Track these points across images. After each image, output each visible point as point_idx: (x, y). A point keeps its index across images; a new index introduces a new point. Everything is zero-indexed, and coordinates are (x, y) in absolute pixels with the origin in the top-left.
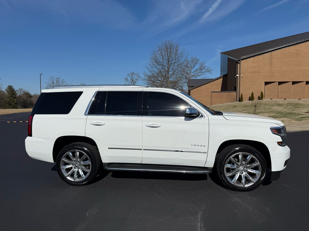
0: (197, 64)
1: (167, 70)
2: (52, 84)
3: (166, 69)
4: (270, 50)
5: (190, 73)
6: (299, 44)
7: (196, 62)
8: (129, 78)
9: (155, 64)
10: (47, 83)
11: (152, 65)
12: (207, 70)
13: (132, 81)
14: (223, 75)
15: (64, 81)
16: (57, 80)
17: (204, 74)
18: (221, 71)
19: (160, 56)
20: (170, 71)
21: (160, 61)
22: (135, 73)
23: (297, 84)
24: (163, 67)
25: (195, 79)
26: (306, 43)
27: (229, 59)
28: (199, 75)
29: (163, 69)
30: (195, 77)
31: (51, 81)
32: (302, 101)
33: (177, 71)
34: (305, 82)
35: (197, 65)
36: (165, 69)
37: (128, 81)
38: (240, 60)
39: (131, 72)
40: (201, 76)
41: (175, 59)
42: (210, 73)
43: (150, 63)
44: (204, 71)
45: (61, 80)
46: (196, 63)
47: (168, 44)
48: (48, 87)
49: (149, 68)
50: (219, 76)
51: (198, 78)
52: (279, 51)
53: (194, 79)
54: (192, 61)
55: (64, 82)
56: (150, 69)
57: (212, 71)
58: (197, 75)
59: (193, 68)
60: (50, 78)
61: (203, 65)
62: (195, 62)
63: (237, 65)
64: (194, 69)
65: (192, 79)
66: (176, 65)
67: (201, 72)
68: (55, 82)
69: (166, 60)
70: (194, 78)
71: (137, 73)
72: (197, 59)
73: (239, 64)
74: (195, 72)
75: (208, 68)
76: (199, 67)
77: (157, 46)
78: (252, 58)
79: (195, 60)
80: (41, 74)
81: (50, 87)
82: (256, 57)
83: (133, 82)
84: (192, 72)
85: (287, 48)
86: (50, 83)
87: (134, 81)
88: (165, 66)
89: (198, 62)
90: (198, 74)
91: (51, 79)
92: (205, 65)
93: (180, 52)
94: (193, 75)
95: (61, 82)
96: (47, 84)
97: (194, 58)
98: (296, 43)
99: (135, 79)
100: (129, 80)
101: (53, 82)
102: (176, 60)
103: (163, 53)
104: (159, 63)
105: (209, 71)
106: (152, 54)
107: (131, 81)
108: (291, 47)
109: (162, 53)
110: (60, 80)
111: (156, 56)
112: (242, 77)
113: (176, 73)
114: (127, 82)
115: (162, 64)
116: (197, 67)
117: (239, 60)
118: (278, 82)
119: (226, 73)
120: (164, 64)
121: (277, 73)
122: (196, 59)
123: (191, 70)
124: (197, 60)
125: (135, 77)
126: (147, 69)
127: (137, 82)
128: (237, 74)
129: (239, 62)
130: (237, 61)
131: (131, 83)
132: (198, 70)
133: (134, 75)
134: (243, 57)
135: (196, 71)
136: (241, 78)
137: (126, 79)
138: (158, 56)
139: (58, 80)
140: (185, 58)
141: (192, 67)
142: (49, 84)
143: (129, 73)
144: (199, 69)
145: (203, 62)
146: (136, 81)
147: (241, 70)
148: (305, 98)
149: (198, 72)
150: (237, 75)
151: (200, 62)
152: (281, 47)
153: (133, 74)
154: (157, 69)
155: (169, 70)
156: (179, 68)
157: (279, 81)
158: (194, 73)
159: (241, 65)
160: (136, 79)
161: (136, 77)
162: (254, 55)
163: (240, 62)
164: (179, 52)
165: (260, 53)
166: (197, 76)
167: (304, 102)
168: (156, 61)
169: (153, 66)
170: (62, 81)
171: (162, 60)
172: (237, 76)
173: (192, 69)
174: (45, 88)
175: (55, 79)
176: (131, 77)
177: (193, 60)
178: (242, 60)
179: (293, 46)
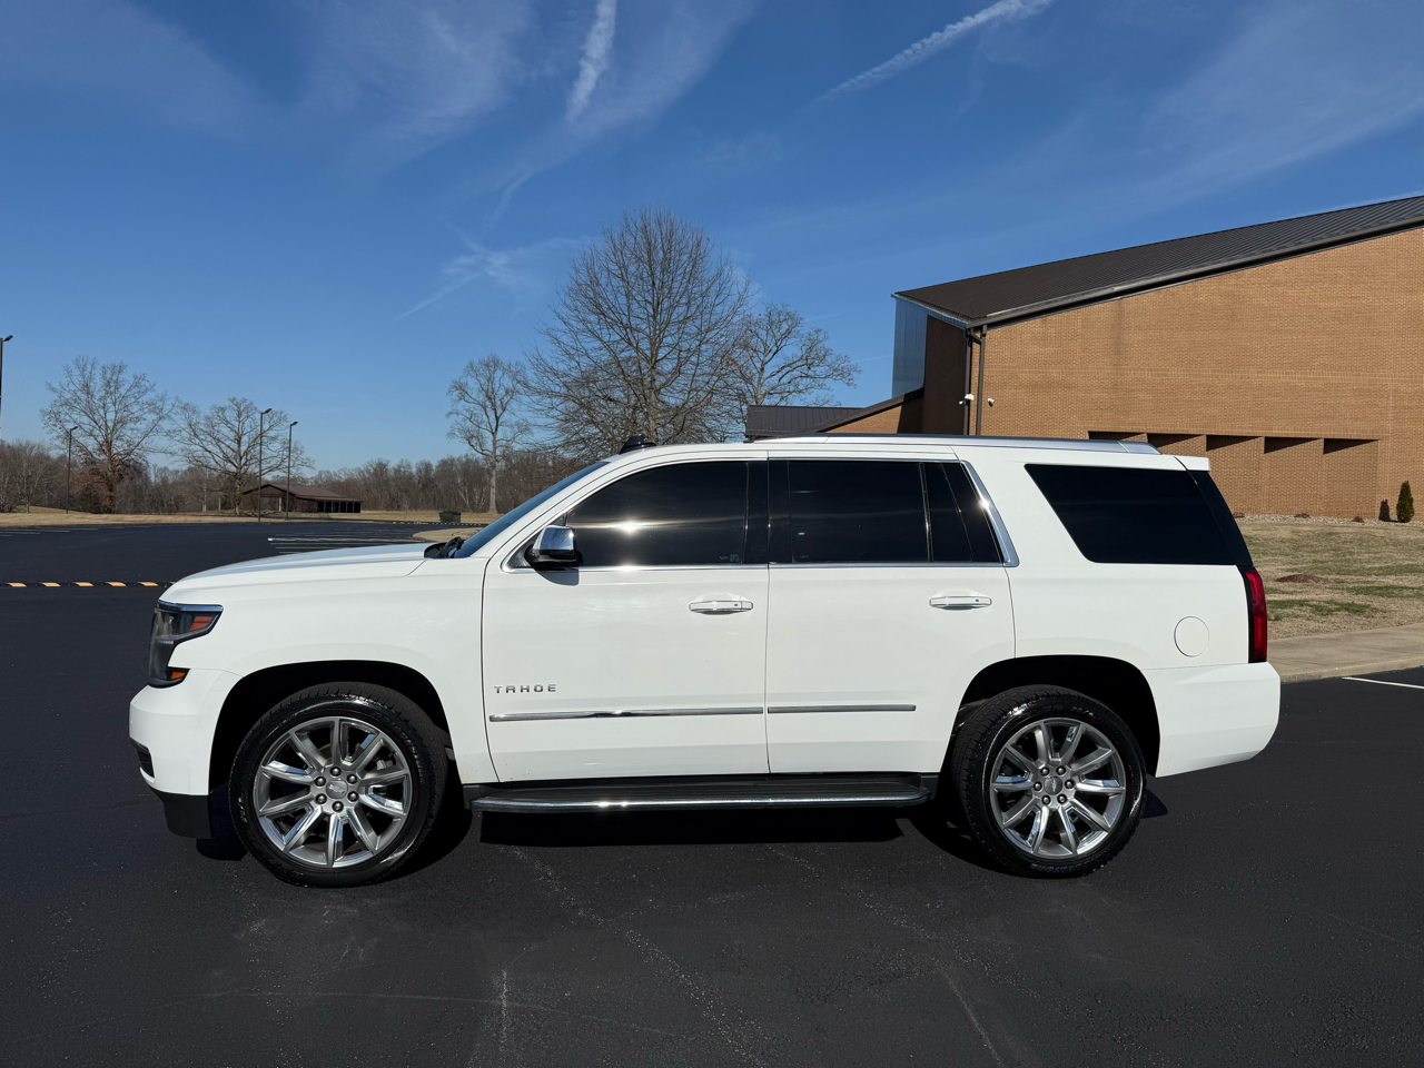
0: (792, 340)
1: (648, 352)
2: (84, 397)
3: (645, 345)
4: (1116, 289)
5: (760, 378)
6: (1239, 272)
7: (785, 327)
8: (473, 385)
9: (593, 318)
10: (53, 390)
11: (574, 323)
12: (835, 370)
13: (490, 399)
14: (903, 394)
15: (147, 384)
16: (108, 376)
17: (821, 386)
18: (895, 378)
19: (615, 282)
20: (660, 356)
21: (617, 306)
22: (504, 360)
23: (1226, 448)
24: (630, 335)
25: (783, 404)
26: (1267, 267)
27: (931, 320)
28: (801, 387)
29: (630, 344)
30: (782, 398)
31: (77, 379)
32: (1249, 525)
33: (694, 359)
34: (1263, 440)
35: (790, 341)
36: (637, 348)
37: (467, 398)
38: (985, 327)
39: (486, 359)
40: (807, 395)
41: (684, 300)
42: (849, 385)
43: (564, 312)
44: (820, 370)
45: (132, 380)
46: (789, 332)
47: (654, 225)
48: (61, 409)
49: (559, 334)
50: (889, 396)
51: (796, 401)
52: (1151, 294)
53: (775, 406)
54: (771, 323)
55: (147, 390)
56: (565, 339)
57: (854, 374)
58: (792, 388)
59: (771, 354)
60: (73, 367)
61: (820, 345)
62: (782, 331)
63: (969, 348)
64: (778, 361)
65: (766, 402)
66: (691, 328)
67: (807, 376)
68: (97, 384)
69: (643, 304)
70: (777, 400)
71: (513, 362)
72: (790, 316)
73: (976, 346)
74: (780, 375)
75: (838, 358)
76: (800, 354)
77: (604, 233)
78: (1037, 321)
79: (782, 318)
80: (7, 339)
81: (72, 408)
82: (1053, 317)
83: (493, 405)
84: (766, 374)
85: (1189, 284)
86: (72, 387)
87: (497, 400)
88: (639, 331)
89: (797, 329)
90: (796, 386)
91: (76, 372)
92: (827, 344)
93: (714, 272)
94: (773, 389)
95: (127, 386)
96: (55, 396)
97: (780, 308)
98: (1226, 264)
99: (502, 392)
100: (475, 393)
101: (86, 388)
102: (693, 309)
103: (632, 269)
104: (612, 316)
105: (842, 373)
106: (577, 271)
107: (482, 398)
108: (1205, 281)
109: (623, 267)
110: (127, 378)
111: (595, 282)
112: (990, 404)
113: (689, 366)
114: (462, 402)
115: (625, 321)
116: (792, 350)
117: (979, 328)
118: (1145, 435)
119: (919, 386)
120: (634, 322)
121: (1142, 396)
122: (788, 314)
123: (764, 363)
124: (790, 322)
125: (503, 381)
126: (548, 338)
127: (514, 405)
128: (967, 390)
129: (978, 335)
130: (969, 330)
131: (485, 408)
132: (795, 365)
133: (499, 373)
134: (995, 315)
135: (788, 369)
136: (986, 408)
137: (461, 388)
138: (603, 281)
139: (115, 378)
140: (735, 298)
141: (767, 350)
142: (68, 396)
143: (476, 362)
144: (800, 363)
145: (819, 331)
146: (506, 400)
147: (986, 373)
148: (1259, 513)
149: (796, 373)
150: (968, 397)
151: (805, 329)
152: (1161, 279)
153: (493, 364)
154: (598, 344)
155: (657, 350)
156: (704, 347)
157: (1152, 432)
158: (776, 378)
159: (988, 348)
160: (507, 392)
161: (508, 382)
162: (1047, 307)
163: (985, 335)
164: (708, 270)
165: (1070, 301)
166: (790, 393)
167: (1258, 527)
168: (598, 306)
169: (581, 326)
170: (136, 385)
171: (622, 300)
172: (969, 401)
173: (767, 359)
174: (42, 411)
175: (98, 372)
176: (483, 381)
177: (773, 318)
178: (992, 325)
179: (1215, 279)
